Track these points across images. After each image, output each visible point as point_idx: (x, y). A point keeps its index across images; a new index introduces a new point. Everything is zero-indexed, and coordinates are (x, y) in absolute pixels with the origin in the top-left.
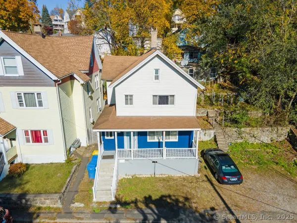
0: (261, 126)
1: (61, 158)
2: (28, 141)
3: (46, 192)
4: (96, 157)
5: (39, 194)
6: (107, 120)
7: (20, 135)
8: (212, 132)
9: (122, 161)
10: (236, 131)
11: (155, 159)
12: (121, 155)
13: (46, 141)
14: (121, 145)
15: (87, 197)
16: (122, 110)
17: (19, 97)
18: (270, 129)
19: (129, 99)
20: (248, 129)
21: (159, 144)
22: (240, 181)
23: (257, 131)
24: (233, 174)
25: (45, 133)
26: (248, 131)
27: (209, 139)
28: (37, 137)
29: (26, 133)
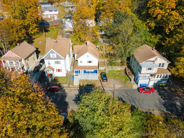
0: (118, 66)
1: (65, 76)
2: (57, 71)
3: (64, 83)
4: (74, 75)
5: (63, 84)
6: (76, 67)
7: (55, 70)
8: (105, 67)
9: (80, 76)
10: (111, 67)
11: (88, 76)
12: (80, 75)
13: (61, 71)
14: (80, 73)
15: (73, 84)
16: (80, 64)
17: (55, 62)
18: (120, 66)
19: (81, 62)
21: (89, 72)
22: (107, 81)
23: (117, 67)
24: (105, 79)
25: (61, 70)
26: (114, 67)
27: (103, 69)
28: (59, 70)
29: (57, 70)
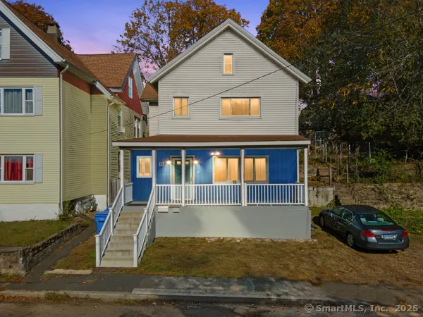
1: (51, 211)
8: (330, 191)
10: (373, 189)
20: (395, 186)
23: (413, 189)
26: (396, 189)
27: (325, 204)
